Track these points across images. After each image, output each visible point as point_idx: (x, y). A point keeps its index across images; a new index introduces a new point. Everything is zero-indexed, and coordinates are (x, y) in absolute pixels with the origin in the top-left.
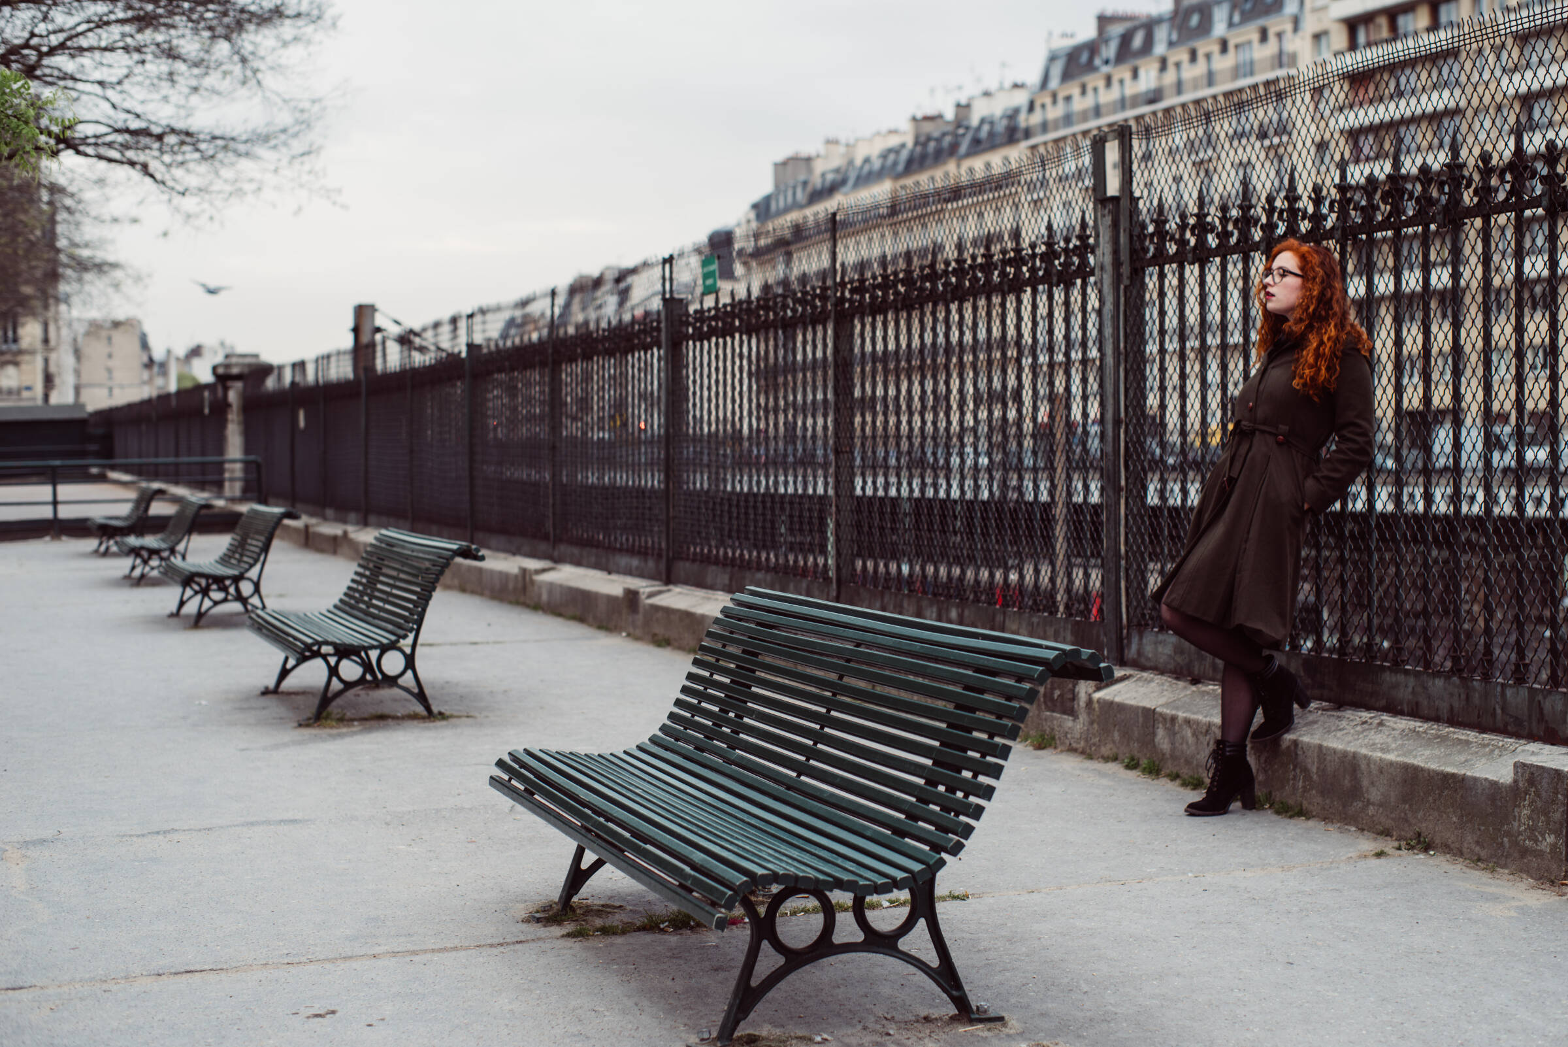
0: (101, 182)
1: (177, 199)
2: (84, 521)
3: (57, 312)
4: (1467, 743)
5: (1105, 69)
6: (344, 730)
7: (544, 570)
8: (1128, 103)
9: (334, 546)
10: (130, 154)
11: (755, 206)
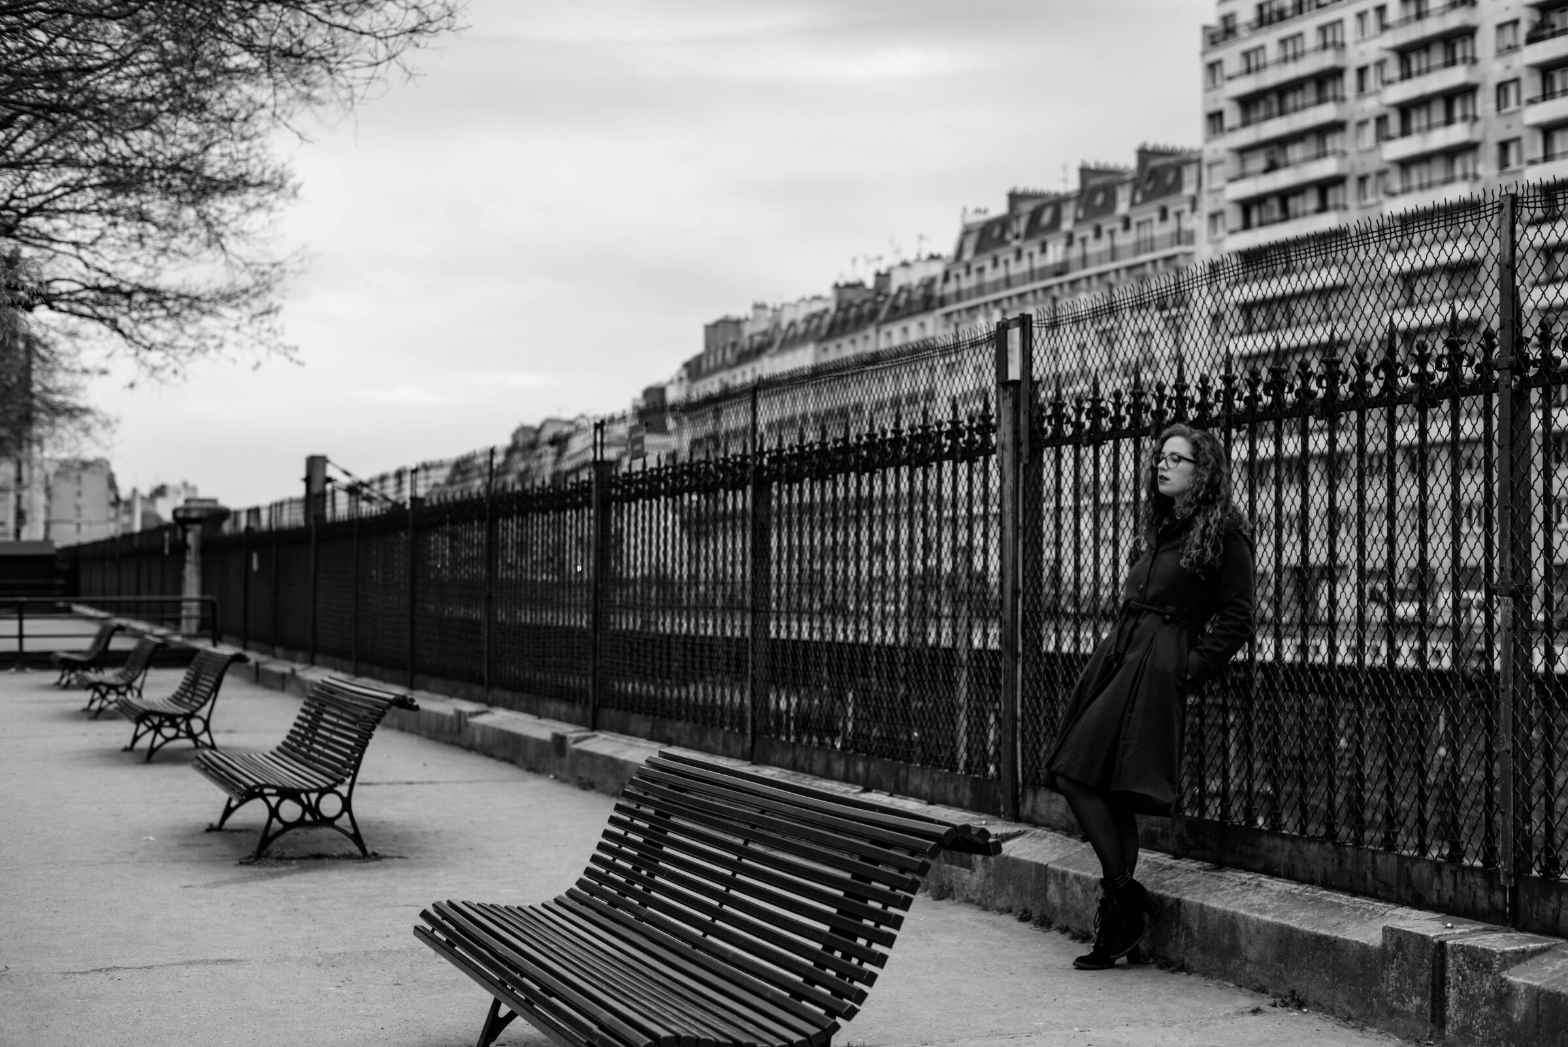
0: (73, 334)
1: (144, 353)
2: (48, 654)
3: (30, 453)
4: (1340, 906)
5: (1016, 243)
6: (283, 869)
7: (478, 713)
8: (1036, 275)
9: (281, 683)
10: (101, 310)
11: (687, 365)
